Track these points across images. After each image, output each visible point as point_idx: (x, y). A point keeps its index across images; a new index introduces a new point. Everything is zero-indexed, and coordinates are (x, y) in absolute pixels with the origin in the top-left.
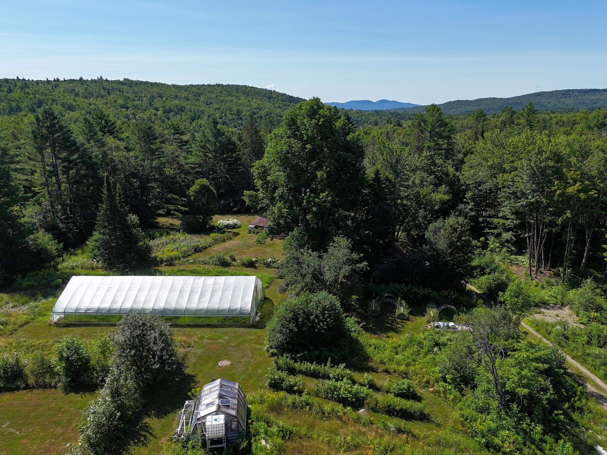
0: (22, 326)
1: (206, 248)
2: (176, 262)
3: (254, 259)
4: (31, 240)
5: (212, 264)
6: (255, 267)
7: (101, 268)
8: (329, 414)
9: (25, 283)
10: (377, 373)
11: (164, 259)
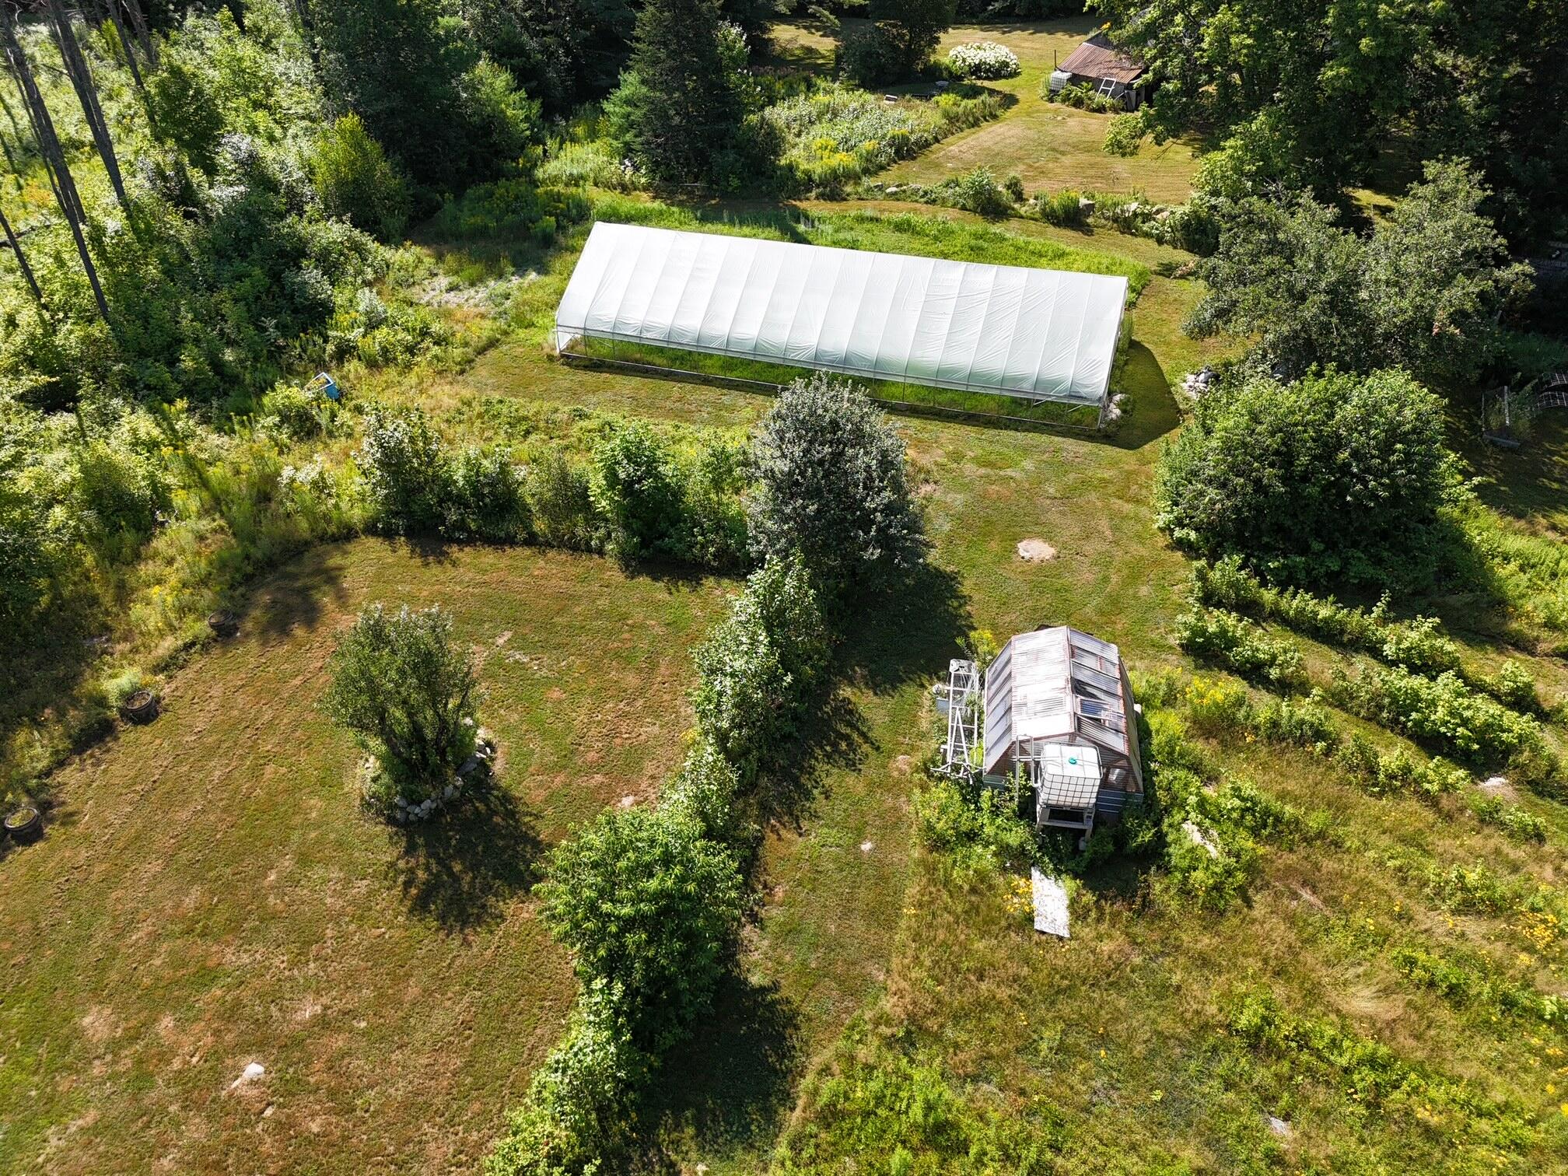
0: (481, 351)
1: (927, 144)
2: (848, 189)
3: (1083, 201)
4: (465, 89)
5: (954, 206)
6: (1087, 230)
7: (645, 189)
8: (1392, 777)
9: (469, 220)
10: (1533, 654)
11: (816, 177)
